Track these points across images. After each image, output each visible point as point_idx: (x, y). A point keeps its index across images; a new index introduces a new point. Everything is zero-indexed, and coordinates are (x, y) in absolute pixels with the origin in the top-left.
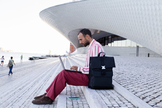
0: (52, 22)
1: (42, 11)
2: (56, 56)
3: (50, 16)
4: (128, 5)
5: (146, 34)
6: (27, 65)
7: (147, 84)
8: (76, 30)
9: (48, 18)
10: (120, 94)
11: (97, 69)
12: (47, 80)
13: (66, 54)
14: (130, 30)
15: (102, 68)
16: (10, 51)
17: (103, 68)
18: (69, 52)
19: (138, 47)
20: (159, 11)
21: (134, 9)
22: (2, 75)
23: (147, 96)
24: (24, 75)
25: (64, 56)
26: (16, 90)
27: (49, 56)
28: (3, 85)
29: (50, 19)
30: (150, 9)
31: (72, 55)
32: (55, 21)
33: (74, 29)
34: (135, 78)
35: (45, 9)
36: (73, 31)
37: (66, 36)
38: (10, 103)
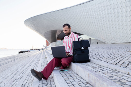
0: (33, 27)
1: (26, 20)
2: (37, 50)
3: (31, 23)
4: (82, 13)
5: (95, 30)
6: (18, 56)
7: (111, 57)
8: (49, 31)
9: (30, 24)
10: (96, 64)
11: (78, 49)
12: (36, 64)
13: (44, 47)
14: (85, 28)
15: (81, 48)
16: (5, 49)
17: (83, 48)
18: (45, 46)
19: (90, 39)
20: (102, 15)
21: (86, 15)
22: (2, 64)
23: (117, 63)
24: (17, 63)
25: (42, 49)
26: (16, 72)
27: (32, 50)
28: (3, 71)
29: (31, 25)
30: (97, 14)
31: (47, 48)
32: (35, 26)
33: (48, 31)
34: (100, 55)
35: (28, 19)
36: (48, 32)
37: (43, 36)
38: (14, 80)
